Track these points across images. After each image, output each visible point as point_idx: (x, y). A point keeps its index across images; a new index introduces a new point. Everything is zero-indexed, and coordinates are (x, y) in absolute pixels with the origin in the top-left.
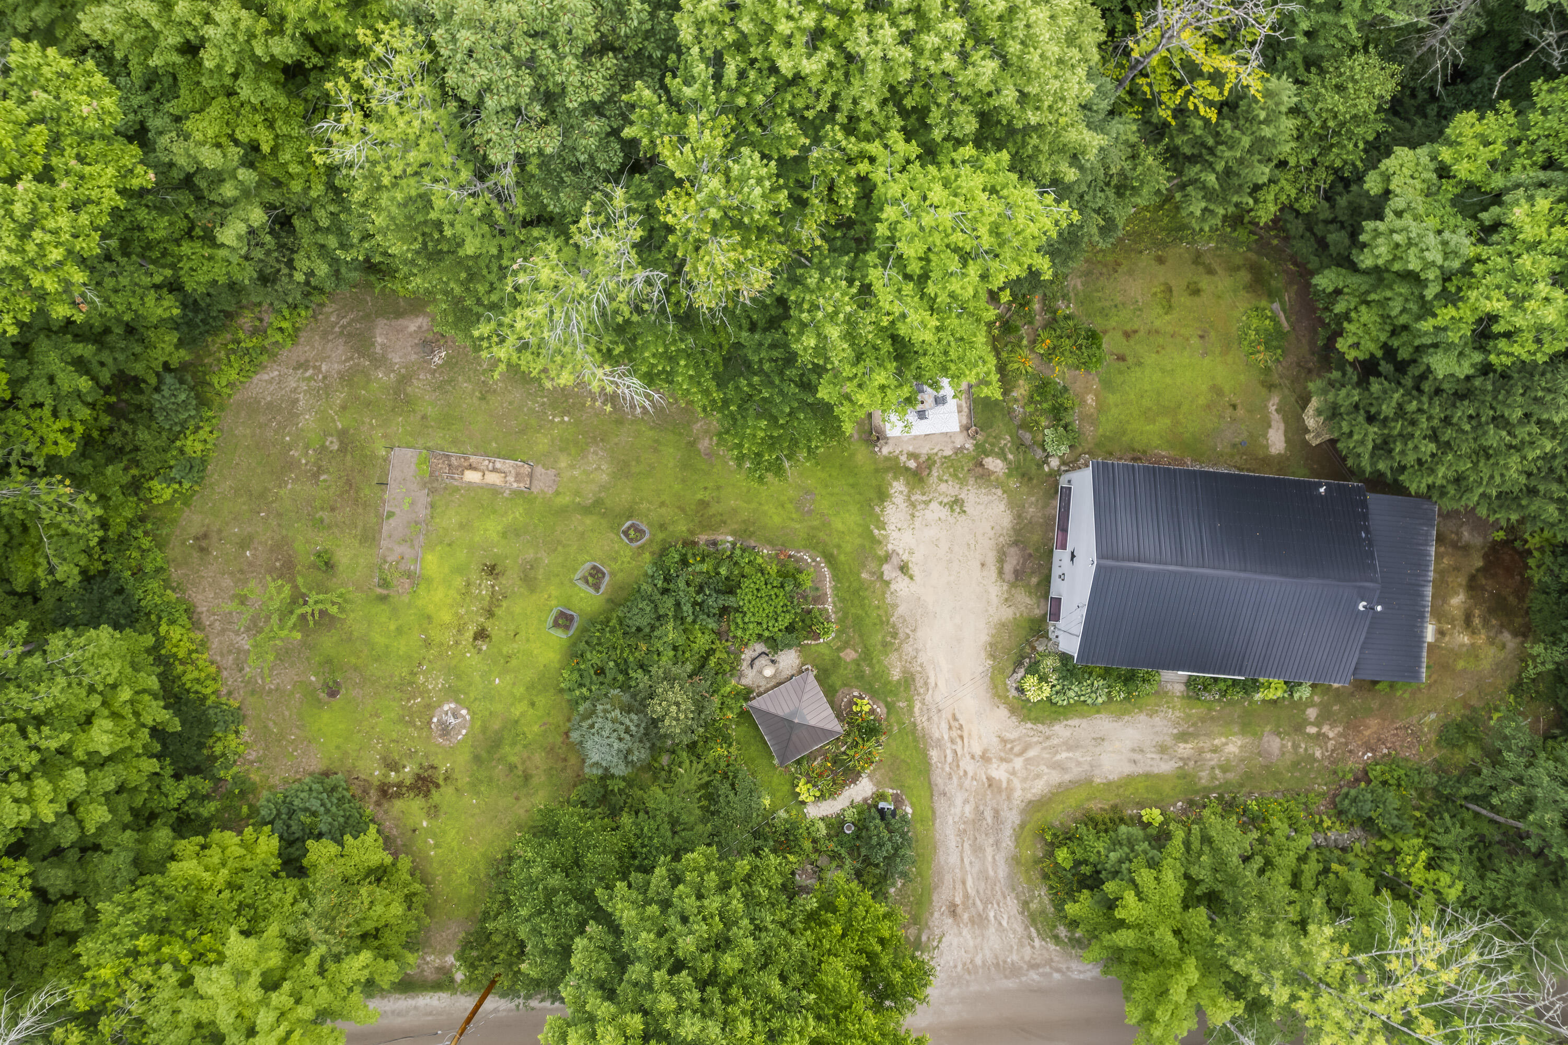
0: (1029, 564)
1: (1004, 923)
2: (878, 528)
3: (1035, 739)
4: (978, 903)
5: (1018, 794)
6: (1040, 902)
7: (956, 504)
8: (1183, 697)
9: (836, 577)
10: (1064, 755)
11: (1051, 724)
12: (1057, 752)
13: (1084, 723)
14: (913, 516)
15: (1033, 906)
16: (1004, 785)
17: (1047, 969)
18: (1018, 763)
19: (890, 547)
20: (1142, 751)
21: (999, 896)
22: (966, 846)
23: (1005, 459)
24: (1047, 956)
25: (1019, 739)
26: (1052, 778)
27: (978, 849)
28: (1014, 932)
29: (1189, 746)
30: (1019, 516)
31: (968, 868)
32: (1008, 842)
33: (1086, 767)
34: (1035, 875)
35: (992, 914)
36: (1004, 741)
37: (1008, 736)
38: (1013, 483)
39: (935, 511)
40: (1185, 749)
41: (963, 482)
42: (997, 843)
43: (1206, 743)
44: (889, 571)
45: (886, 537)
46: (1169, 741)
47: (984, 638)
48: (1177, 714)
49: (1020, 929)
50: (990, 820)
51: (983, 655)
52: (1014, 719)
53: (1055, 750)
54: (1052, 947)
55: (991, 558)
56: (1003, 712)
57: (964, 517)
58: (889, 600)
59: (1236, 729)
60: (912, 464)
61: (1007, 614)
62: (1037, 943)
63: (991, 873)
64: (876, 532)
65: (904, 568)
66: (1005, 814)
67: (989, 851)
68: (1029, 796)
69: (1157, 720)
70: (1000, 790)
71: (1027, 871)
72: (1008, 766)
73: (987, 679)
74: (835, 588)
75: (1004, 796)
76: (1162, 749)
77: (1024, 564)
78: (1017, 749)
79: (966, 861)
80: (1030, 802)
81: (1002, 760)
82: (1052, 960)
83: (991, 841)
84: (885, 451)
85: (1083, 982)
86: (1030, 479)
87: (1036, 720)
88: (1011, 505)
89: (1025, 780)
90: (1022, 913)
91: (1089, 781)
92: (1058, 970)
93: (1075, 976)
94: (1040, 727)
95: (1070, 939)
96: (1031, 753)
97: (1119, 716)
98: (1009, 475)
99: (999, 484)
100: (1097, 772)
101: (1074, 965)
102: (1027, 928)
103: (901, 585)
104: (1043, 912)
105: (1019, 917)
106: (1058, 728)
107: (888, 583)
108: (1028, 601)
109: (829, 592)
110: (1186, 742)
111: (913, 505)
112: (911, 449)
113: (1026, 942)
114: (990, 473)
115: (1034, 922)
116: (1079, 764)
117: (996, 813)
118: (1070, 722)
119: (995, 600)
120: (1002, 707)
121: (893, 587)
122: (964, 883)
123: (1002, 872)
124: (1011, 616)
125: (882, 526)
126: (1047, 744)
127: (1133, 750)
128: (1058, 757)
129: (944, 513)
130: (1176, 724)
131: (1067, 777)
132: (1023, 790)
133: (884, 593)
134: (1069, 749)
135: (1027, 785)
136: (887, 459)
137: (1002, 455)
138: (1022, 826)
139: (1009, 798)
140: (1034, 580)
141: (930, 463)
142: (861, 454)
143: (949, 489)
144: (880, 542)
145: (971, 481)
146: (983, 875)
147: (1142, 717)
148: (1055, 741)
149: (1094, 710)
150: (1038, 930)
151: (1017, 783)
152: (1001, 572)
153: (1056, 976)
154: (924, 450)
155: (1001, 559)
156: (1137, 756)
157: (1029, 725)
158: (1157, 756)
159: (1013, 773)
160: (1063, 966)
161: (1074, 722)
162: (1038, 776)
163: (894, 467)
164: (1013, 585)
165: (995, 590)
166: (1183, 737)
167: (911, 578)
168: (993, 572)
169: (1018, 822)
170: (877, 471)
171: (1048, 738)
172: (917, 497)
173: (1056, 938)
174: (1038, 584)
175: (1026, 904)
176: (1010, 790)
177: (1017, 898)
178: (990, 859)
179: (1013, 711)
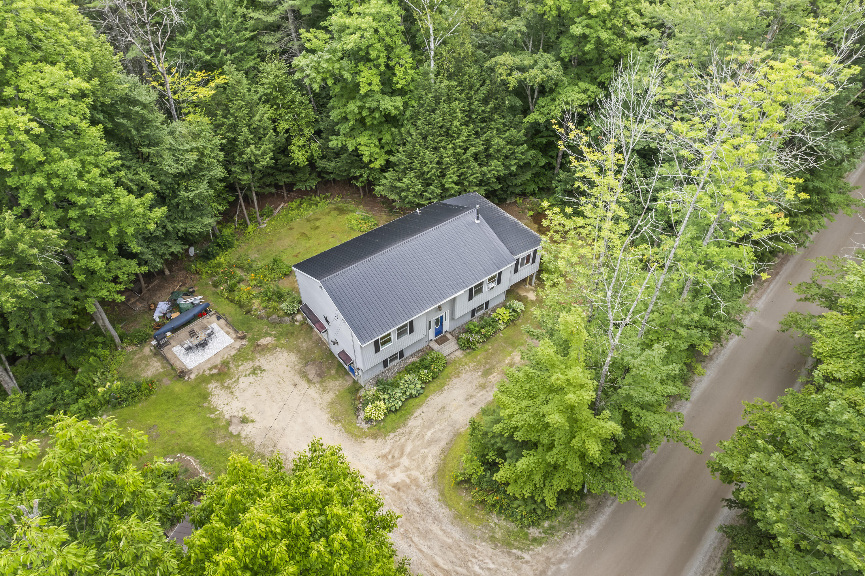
0: (323, 367)
1: (491, 566)
2: (212, 413)
3: (403, 439)
4: (459, 570)
5: (421, 478)
6: (501, 528)
7: (255, 371)
8: (466, 356)
9: (197, 457)
10: (429, 433)
11: (405, 424)
12: (423, 436)
13: (424, 408)
14: (232, 392)
15: (499, 535)
16: (408, 481)
17: (553, 568)
18: (405, 461)
19: (227, 417)
20: (472, 396)
21: (470, 551)
22: (416, 539)
23: (270, 335)
24: (542, 559)
25: (393, 447)
26: (436, 450)
27: (426, 534)
28: (504, 565)
29: (495, 374)
30: (299, 351)
31: (430, 553)
32: (442, 512)
33: (450, 428)
34: (480, 513)
35: (476, 568)
36: (384, 457)
37: (384, 452)
38: (283, 341)
39: (244, 382)
40: (495, 377)
41: (253, 359)
42: (435, 519)
43: (502, 366)
44: (234, 429)
45: (221, 413)
46: (482, 380)
47: (325, 417)
48: (471, 365)
49: (506, 560)
50: (417, 509)
51: (331, 425)
52: (379, 440)
53: (421, 436)
54: (539, 549)
55: (297, 378)
56: (370, 443)
57: (265, 373)
58: (245, 443)
59: (510, 349)
60: (215, 371)
61: (330, 396)
62: (527, 557)
63: (450, 541)
64: (212, 416)
65: (244, 420)
66: (424, 497)
67: (435, 528)
68: (430, 474)
69: (463, 376)
70: (408, 487)
71: (472, 517)
72: (401, 467)
73: (345, 435)
74: (200, 464)
75: (413, 487)
76: (483, 387)
77: (320, 368)
78: (397, 455)
79: (424, 549)
80: (434, 476)
81: (392, 468)
82: (548, 558)
83: (430, 521)
84: (193, 376)
85: (584, 552)
86: (293, 333)
87: (394, 429)
88: (290, 350)
89: (418, 467)
90: (496, 547)
91: (458, 434)
92: (561, 561)
93: (576, 553)
94: (400, 431)
95: (545, 532)
96: (408, 449)
97: (441, 388)
98: (279, 339)
99: (275, 347)
100: (457, 426)
101: (567, 546)
102: (509, 553)
103: (248, 430)
104: (509, 532)
105: (497, 552)
106: (411, 423)
107: (239, 435)
108: (337, 382)
109: (197, 467)
110: (491, 374)
111: (228, 388)
112: (209, 366)
113: (518, 563)
114: (266, 346)
115: (510, 545)
116: (442, 431)
117: (419, 502)
118: (415, 415)
119: (317, 396)
120: (366, 440)
121: (243, 434)
122: (437, 566)
123: (456, 533)
124: (333, 396)
125: (215, 409)
126: (413, 436)
127: (467, 399)
128: (427, 438)
129: (251, 378)
130: (476, 370)
131: (443, 444)
132: (423, 473)
133: (239, 442)
134: (429, 428)
135: (423, 469)
136: (195, 380)
137: (267, 334)
138: (442, 494)
139: (418, 486)
140: (333, 372)
141: (225, 364)
142: (178, 387)
143: (247, 366)
144: (218, 419)
145: (258, 355)
146: (446, 548)
147: (454, 380)
148: (417, 431)
149: (422, 397)
150: (519, 548)
151: (415, 473)
152: (309, 382)
153: (564, 566)
154: (218, 361)
155: (304, 375)
156: (473, 400)
157: (392, 435)
158: (484, 392)
159: (407, 469)
160: (561, 555)
161: (418, 412)
162: (425, 458)
163: (203, 379)
164: (321, 382)
165: (313, 391)
166: (487, 373)
167: (253, 421)
168: (304, 384)
169: (437, 494)
170: (193, 388)
171: (410, 433)
172: (228, 382)
173: (535, 540)
174: (337, 371)
175: (492, 538)
176: (415, 481)
177: (483, 540)
178: (440, 533)
179: (375, 437)
